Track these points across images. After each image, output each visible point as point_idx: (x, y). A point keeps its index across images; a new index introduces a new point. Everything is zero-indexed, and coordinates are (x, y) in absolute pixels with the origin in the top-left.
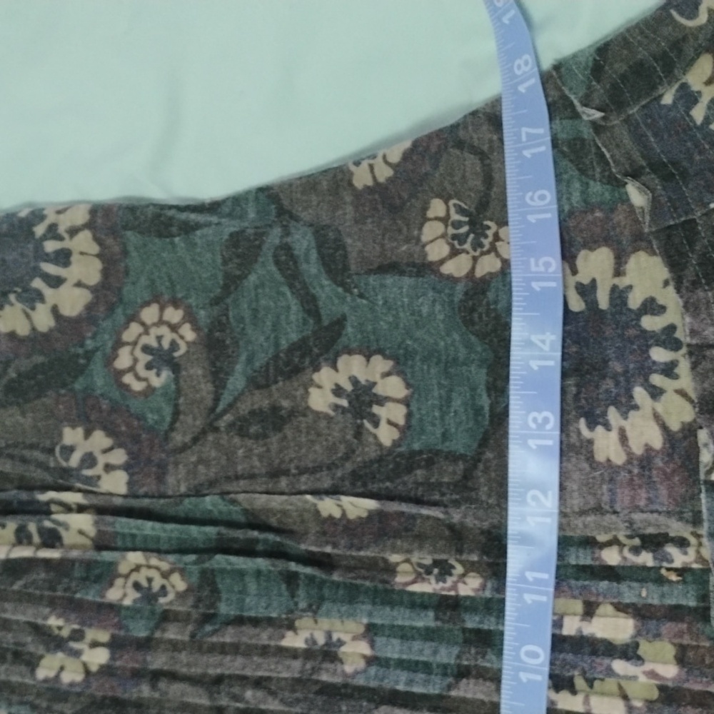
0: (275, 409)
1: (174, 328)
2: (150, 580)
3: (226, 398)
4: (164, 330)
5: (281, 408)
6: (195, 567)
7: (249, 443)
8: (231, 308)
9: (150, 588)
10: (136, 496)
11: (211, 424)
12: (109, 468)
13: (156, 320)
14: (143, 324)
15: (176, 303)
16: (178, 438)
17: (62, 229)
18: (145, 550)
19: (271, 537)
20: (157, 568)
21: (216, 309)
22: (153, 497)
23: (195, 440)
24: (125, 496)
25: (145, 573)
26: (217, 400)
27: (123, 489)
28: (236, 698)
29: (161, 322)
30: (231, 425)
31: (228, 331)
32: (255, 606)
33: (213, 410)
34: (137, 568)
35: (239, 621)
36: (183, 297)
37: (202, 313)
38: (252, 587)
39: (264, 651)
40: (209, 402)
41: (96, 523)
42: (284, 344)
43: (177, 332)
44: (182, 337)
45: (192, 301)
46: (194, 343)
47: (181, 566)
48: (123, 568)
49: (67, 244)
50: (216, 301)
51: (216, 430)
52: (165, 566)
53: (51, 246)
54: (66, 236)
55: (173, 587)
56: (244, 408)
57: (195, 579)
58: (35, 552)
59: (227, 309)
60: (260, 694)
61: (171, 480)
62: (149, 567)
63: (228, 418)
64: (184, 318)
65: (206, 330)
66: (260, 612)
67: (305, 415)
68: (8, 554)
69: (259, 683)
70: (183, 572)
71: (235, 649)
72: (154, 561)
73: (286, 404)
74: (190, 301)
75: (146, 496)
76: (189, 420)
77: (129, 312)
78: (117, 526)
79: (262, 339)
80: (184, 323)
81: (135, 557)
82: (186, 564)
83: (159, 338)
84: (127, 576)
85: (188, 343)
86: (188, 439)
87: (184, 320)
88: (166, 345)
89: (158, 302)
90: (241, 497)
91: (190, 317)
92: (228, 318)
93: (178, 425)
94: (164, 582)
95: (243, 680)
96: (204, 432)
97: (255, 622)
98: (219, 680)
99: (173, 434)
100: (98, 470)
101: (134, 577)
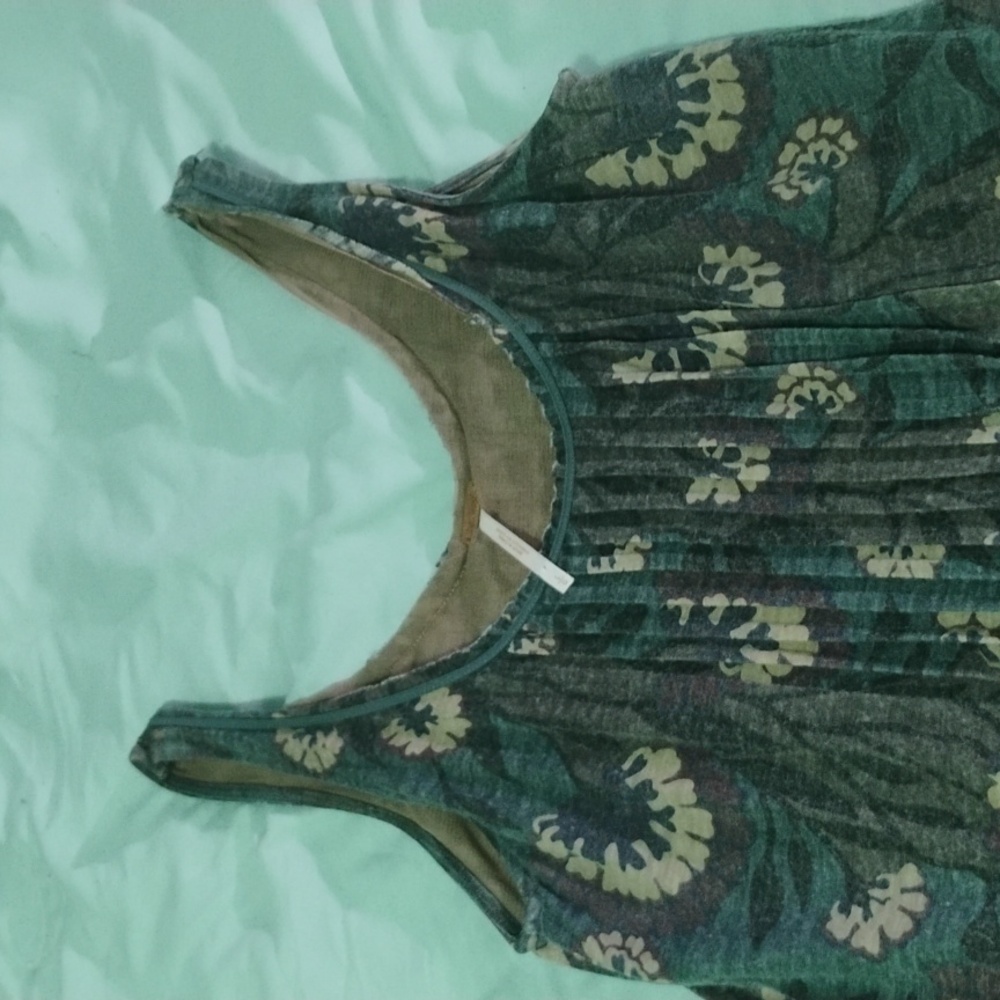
0: (954, 206)
1: (833, 139)
2: (814, 393)
3: (895, 199)
4: (823, 144)
5: (962, 203)
6: (864, 374)
7: (927, 244)
8: (898, 109)
9: (815, 401)
10: (795, 307)
11: (882, 228)
12: (760, 281)
13: (813, 134)
14: (799, 142)
15: (834, 114)
16: (841, 246)
17: (697, 60)
18: (808, 360)
19: (954, 334)
20: (822, 379)
21: (882, 112)
22: (816, 306)
23: (865, 246)
24: (782, 309)
25: (808, 385)
26: (883, 202)
27: (779, 301)
28: (915, 504)
29: (819, 136)
30: (905, 228)
31: (896, 135)
32: (934, 407)
33: (879, 215)
34: (800, 381)
35: (917, 426)
36: (843, 106)
37: (865, 118)
38: (930, 386)
39: (946, 452)
40: (874, 206)
41: (749, 339)
42: (965, 139)
43: (836, 144)
44: (842, 148)
45: (854, 108)
46: (855, 152)
47: (850, 373)
48: (783, 383)
49: (703, 74)
50: (882, 104)
51: (890, 233)
52: (831, 375)
53: (684, 81)
54: (702, 65)
55: (841, 398)
56: (917, 209)
57: (864, 388)
58: (680, 375)
59: (895, 112)
60: (941, 496)
61: (837, 286)
62: (813, 379)
63: (899, 221)
64: (844, 126)
65: (869, 136)
66: (942, 413)
67: (990, 208)
68: (647, 379)
69: (941, 485)
70: (851, 382)
71: (912, 453)
72: (819, 372)
73: (967, 198)
74: (851, 108)
75: (807, 305)
76: (853, 227)
77: (783, 132)
78: (777, 338)
79: (938, 139)
80: (844, 132)
81: (798, 369)
82: (855, 370)
83: (818, 155)
84: (787, 392)
85: (849, 154)
86: (856, 245)
87: (844, 129)
88: (825, 159)
89: (815, 116)
90: (917, 293)
91: (852, 125)
92: (896, 119)
93: (838, 232)
94: (832, 393)
95: (922, 484)
96: (874, 237)
97: (936, 425)
98: (894, 488)
99: (834, 242)
100: (749, 283)
101: (796, 391)
